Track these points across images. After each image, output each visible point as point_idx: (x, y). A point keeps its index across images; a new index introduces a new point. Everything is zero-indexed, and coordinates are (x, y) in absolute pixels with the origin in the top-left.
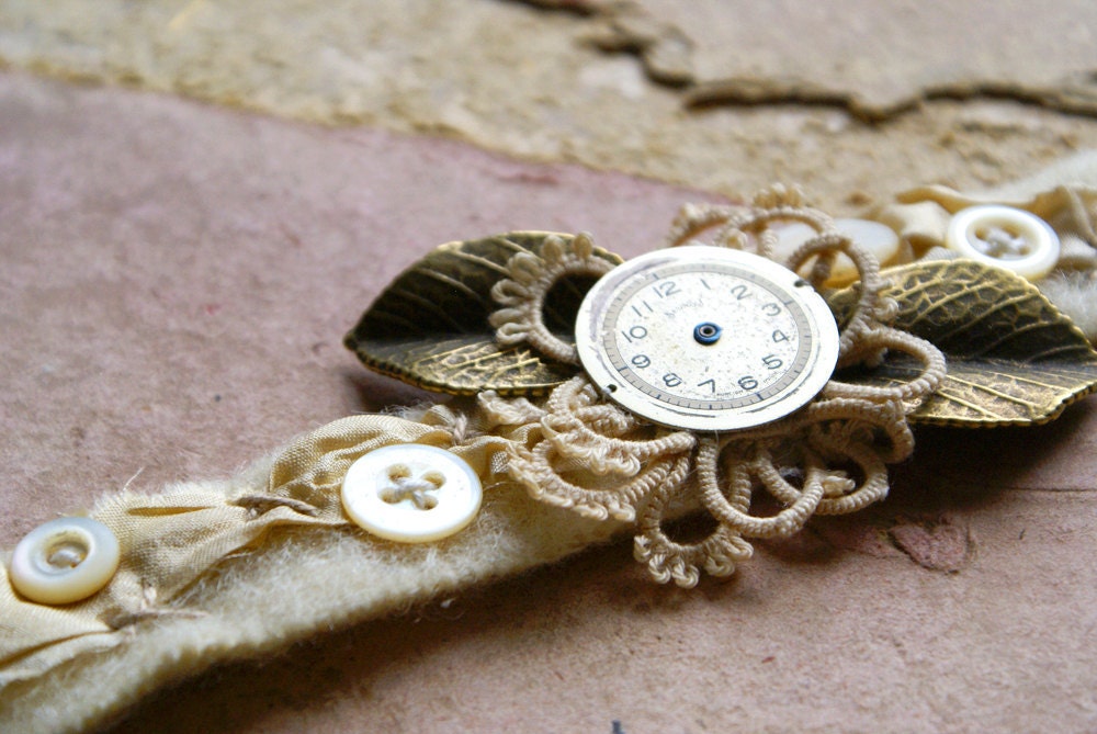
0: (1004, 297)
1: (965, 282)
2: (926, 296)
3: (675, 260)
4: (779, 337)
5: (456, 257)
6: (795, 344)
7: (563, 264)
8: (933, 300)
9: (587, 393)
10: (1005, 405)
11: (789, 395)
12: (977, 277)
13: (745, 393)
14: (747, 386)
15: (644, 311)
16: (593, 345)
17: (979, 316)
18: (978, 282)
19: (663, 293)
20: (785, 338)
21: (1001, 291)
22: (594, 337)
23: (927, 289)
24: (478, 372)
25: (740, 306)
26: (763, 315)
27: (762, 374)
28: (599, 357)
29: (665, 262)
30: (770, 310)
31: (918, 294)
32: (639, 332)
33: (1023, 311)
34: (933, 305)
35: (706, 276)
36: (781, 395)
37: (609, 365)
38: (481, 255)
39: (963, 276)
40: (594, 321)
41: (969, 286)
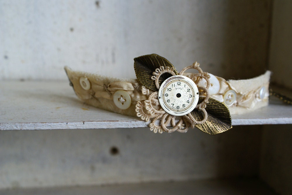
0: (223, 112)
1: (220, 107)
2: (213, 106)
3: (184, 79)
4: (188, 102)
5: (155, 58)
6: (189, 104)
7: (168, 71)
8: (213, 107)
9: (156, 96)
10: (210, 130)
11: (182, 113)
12: (222, 107)
13: (176, 109)
14: (178, 108)
15: (173, 86)
16: (162, 88)
17: (218, 113)
18: (222, 108)
19: (178, 84)
20: (189, 102)
21: (224, 111)
22: (163, 87)
23: (214, 105)
24: (146, 82)
25: (187, 93)
26: (189, 96)
27: (181, 107)
28: (162, 91)
29: (182, 78)
30: (190, 96)
31: (212, 105)
32: (170, 90)
33: (225, 115)
34: (213, 108)
35: (186, 84)
36: (181, 112)
37: (162, 93)
38: (158, 60)
39: (220, 106)
40: (165, 84)
41: (220, 108)
